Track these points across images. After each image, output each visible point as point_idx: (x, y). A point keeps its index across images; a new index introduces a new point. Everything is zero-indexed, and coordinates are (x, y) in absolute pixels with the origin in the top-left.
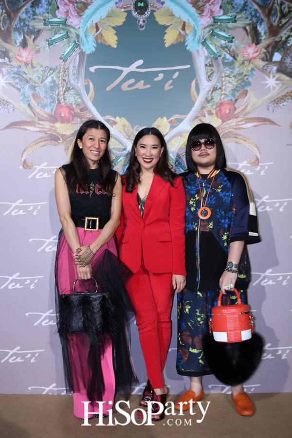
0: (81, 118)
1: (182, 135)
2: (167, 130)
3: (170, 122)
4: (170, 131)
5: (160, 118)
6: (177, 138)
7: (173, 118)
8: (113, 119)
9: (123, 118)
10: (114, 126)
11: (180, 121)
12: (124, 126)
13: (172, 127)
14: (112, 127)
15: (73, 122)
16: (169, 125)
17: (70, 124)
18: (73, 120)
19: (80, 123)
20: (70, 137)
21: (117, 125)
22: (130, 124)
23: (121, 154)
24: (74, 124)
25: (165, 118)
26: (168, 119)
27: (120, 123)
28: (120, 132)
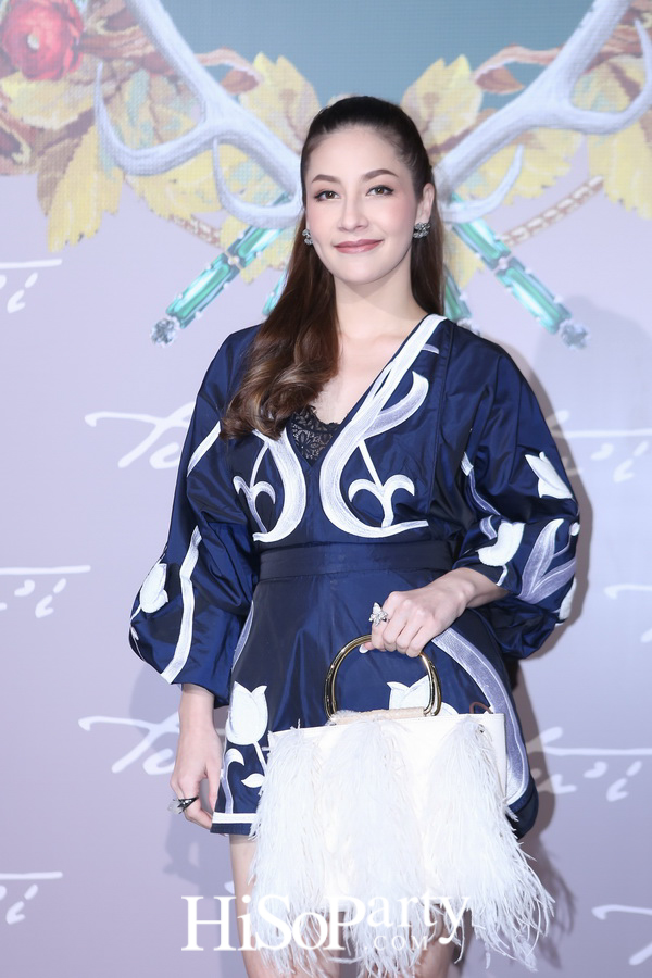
0: (108, 60)
1: (531, 137)
2: (469, 117)
3: (486, 81)
4: (480, 119)
5: (439, 64)
6: (505, 153)
7: (495, 63)
8: (237, 63)
9: (282, 61)
10: (244, 97)
11: (525, 75)
12: (288, 96)
13: (492, 104)
14: (237, 99)
15: (77, 74)
16: (477, 96)
17: (62, 85)
18: (75, 63)
19: (103, 81)
20: (60, 140)
21: (256, 92)
22: (311, 90)
23: (269, 220)
24: (78, 82)
25: (462, 64)
26: (474, 65)
27: (268, 82)
28: (270, 124)
